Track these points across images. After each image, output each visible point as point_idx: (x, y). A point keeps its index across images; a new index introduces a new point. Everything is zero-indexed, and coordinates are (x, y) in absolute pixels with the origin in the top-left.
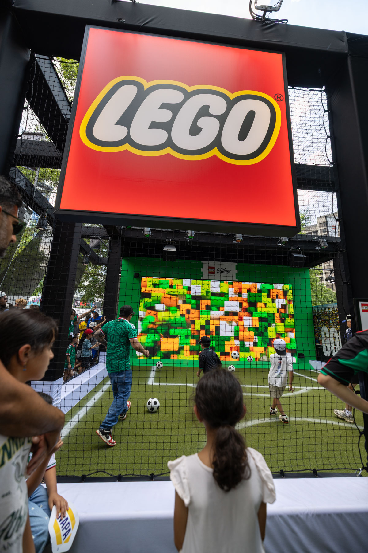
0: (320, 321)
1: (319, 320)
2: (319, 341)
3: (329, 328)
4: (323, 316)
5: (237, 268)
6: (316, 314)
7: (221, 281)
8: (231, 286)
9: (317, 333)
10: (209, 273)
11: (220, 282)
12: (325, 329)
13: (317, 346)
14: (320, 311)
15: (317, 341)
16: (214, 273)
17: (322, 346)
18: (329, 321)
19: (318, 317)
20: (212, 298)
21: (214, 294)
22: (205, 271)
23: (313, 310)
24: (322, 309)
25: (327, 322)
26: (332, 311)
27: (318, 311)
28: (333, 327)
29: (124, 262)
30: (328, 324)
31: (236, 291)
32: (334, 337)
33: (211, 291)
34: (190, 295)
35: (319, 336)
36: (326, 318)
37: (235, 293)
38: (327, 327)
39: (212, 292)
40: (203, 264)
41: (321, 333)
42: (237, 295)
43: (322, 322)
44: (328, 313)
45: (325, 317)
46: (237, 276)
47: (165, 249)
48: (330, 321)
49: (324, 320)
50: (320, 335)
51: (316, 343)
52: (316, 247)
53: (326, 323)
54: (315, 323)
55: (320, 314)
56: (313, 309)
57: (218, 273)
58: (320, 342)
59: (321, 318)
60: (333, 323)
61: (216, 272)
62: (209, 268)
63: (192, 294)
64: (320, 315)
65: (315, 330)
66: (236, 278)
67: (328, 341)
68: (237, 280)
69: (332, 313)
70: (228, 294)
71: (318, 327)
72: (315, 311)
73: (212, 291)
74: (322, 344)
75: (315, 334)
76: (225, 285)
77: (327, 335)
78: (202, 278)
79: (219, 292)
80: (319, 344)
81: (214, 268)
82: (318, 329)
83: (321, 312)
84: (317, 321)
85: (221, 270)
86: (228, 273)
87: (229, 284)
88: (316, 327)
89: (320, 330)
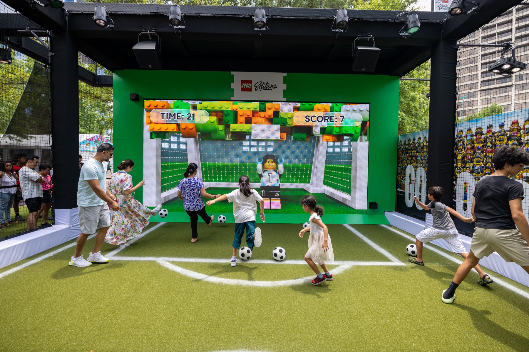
0: (405, 158)
1: (405, 155)
2: (402, 185)
3: (416, 167)
4: (410, 150)
5: (285, 81)
6: (402, 147)
9: (400, 174)
10: (243, 90)
12: (410, 169)
13: (398, 192)
14: (407, 143)
15: (399, 185)
16: (250, 90)
17: (404, 192)
18: (416, 157)
19: (404, 151)
22: (236, 86)
23: (399, 142)
24: (410, 140)
25: (414, 158)
26: (422, 142)
27: (405, 143)
28: (421, 166)
30: (415, 161)
32: (421, 181)
35: (402, 179)
36: (414, 153)
38: (414, 166)
41: (405, 175)
43: (408, 159)
44: (417, 145)
45: (412, 152)
46: (286, 93)
47: (137, 47)
48: (418, 157)
49: (411, 156)
50: (403, 177)
51: (397, 188)
52: (400, 33)
53: (413, 160)
54: (399, 161)
55: (407, 146)
56: (399, 140)
57: (256, 90)
58: (403, 187)
59: (407, 153)
60: (421, 160)
61: (253, 88)
62: (243, 82)
64: (406, 149)
65: (397, 169)
66: (283, 98)
67: (412, 186)
69: (422, 145)
71: (402, 166)
72: (402, 143)
74: (405, 190)
75: (397, 175)
77: (413, 178)
80: (401, 189)
81: (250, 82)
82: (402, 169)
83: (408, 145)
84: (401, 158)
85: (262, 84)
86: (271, 90)
88: (400, 165)
89: (404, 170)
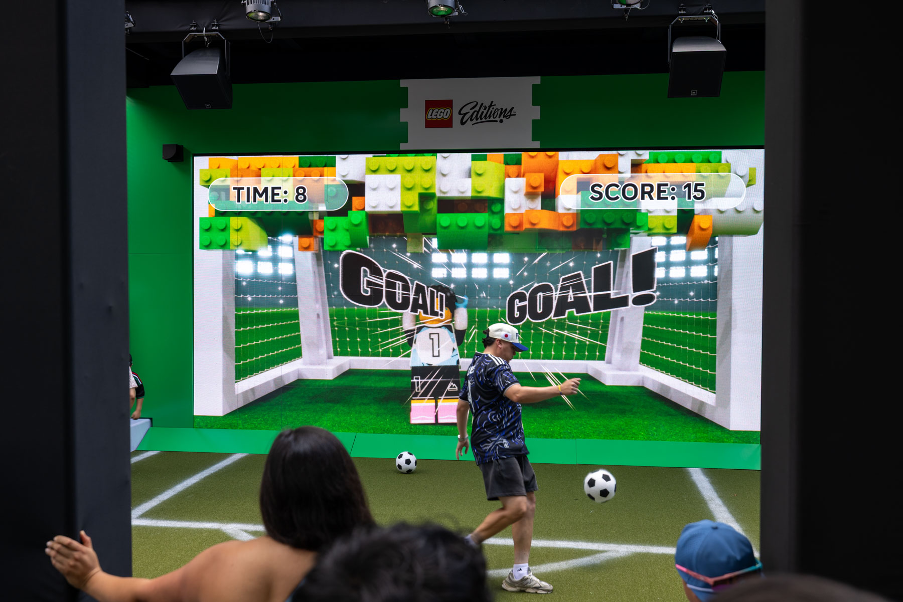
5: (538, 97)
7: (479, 152)
8: (513, 169)
10: (430, 124)
11: (474, 159)
16: (448, 123)
20: (445, 219)
21: (449, 205)
22: (413, 115)
29: (130, 106)
31: (535, 188)
33: (438, 194)
34: (363, 214)
37: (531, 195)
39: (442, 195)
40: (406, 89)
42: (538, 203)
46: (538, 129)
57: (463, 123)
61: (457, 119)
62: (430, 105)
63: (368, 209)
66: (533, 140)
68: (537, 145)
70: (501, 201)
73: (441, 192)
76: (493, 165)
78: (403, 147)
79: (469, 194)
81: (448, 104)
85: (477, 109)
86: (501, 121)
87: (506, 163)
